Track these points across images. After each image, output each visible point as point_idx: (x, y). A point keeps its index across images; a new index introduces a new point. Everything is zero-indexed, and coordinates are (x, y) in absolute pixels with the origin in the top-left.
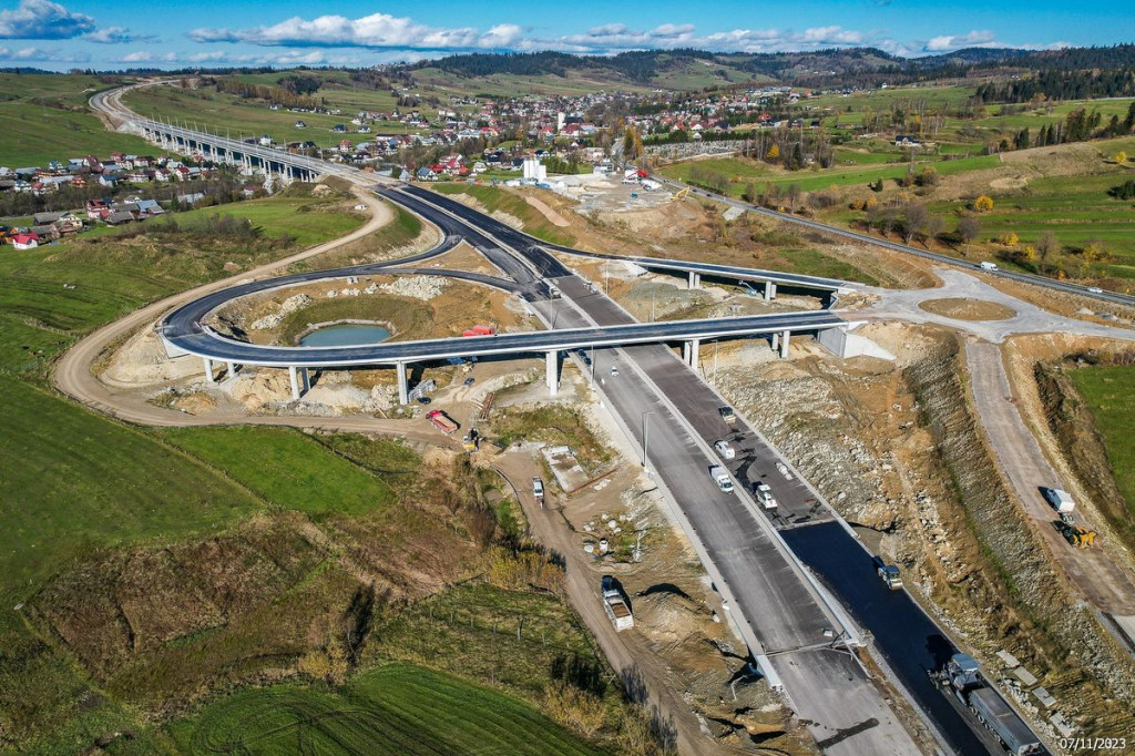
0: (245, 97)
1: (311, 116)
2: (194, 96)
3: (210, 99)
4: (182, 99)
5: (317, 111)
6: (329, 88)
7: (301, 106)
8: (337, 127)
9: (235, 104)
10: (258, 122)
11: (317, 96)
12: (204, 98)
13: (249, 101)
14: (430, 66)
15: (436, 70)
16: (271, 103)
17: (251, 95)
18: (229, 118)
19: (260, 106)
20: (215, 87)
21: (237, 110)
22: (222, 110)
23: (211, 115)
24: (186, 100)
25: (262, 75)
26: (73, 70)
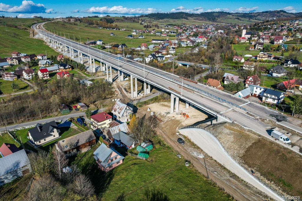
0: (89, 24)
1: (114, 31)
2: (71, 24)
3: (77, 25)
4: (66, 25)
5: (116, 29)
6: (117, 22)
7: (109, 28)
8: (129, 36)
9: (86, 26)
10: (95, 33)
11: (114, 24)
12: (75, 25)
13: (91, 26)
14: (145, 16)
15: (147, 18)
16: (99, 26)
17: (92, 24)
18: (84, 32)
19: (95, 27)
20: (79, 21)
21: (87, 29)
22: (81, 29)
23: (76, 31)
24: (68, 25)
25: (95, 18)
26: (35, 17)
